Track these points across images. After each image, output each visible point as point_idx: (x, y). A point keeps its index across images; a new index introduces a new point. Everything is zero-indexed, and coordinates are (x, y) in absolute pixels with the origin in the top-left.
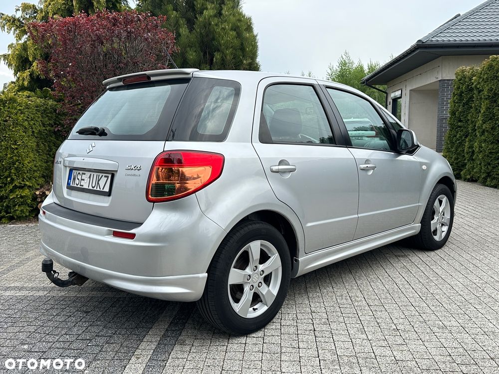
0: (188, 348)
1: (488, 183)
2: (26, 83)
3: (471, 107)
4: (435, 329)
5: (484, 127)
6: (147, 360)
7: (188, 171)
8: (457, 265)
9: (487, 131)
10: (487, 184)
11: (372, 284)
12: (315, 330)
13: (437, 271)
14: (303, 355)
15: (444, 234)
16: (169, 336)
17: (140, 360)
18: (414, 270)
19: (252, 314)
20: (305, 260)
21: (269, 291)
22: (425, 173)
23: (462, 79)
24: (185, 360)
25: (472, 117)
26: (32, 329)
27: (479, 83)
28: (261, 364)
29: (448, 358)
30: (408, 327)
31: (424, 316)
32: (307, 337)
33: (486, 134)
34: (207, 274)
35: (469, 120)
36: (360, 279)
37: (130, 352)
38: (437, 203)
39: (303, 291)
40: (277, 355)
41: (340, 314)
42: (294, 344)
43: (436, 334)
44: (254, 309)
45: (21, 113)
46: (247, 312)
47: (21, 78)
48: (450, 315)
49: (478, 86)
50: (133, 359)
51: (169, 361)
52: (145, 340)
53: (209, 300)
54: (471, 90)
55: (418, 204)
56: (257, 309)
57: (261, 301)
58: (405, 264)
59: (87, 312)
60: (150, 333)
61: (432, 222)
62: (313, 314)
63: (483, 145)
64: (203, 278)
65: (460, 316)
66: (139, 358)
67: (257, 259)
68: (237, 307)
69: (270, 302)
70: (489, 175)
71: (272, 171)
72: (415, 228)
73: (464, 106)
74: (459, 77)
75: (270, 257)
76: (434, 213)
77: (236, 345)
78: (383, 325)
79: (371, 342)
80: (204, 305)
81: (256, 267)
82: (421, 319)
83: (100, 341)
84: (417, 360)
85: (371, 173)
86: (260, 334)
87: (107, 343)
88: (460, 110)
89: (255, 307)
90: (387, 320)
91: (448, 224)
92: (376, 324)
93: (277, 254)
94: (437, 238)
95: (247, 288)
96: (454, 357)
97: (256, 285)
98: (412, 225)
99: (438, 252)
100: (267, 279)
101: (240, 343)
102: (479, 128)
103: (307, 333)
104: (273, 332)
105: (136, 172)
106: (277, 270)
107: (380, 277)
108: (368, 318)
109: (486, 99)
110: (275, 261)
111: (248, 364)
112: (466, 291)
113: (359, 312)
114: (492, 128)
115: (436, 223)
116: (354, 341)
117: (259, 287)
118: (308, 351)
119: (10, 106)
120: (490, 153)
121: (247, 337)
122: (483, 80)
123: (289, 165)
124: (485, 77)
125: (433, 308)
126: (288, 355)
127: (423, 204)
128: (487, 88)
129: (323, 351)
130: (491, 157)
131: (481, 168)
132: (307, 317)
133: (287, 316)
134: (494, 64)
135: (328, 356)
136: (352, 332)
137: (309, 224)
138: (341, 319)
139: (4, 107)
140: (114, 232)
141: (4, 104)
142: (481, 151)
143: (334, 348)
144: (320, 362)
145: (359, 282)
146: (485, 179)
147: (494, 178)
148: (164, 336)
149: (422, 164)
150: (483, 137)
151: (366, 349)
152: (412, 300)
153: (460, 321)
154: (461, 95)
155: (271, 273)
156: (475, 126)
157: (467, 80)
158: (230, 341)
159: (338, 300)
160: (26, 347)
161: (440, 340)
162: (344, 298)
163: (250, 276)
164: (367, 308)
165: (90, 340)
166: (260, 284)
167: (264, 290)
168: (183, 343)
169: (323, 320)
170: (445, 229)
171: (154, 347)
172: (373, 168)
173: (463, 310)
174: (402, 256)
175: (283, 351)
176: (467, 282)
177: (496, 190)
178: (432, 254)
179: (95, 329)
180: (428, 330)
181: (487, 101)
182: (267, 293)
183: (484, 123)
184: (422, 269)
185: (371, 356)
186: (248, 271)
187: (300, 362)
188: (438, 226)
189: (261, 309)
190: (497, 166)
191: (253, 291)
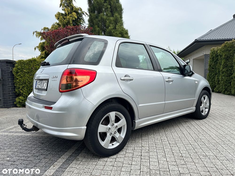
0: (79, 162)
1: (226, 93)
3: (218, 63)
4: (201, 157)
5: (223, 70)
6: (57, 168)
8: (213, 126)
9: (225, 72)
10: (225, 93)
11: (172, 134)
12: (141, 156)
13: (203, 128)
14: (133, 168)
15: (206, 112)
16: (73, 156)
17: (54, 168)
18: (192, 128)
19: (111, 147)
20: (138, 122)
21: (120, 136)
23: (213, 52)
24: (75, 168)
25: (218, 66)
26: (16, 150)
27: (220, 53)
28: (111, 172)
29: (208, 173)
30: (188, 155)
31: (196, 150)
32: (137, 159)
33: (224, 73)
34: (86, 127)
35: (217, 68)
36: (167, 131)
37: (52, 163)
38: (203, 98)
39: (140, 136)
40: (120, 168)
41: (155, 148)
42: (129, 162)
43: (202, 159)
44: (113, 145)
46: (108, 146)
48: (209, 150)
49: (220, 54)
50: (52, 166)
51: (68, 168)
52: (61, 157)
53: (88, 140)
54: (218, 56)
55: (194, 98)
56: (114, 144)
57: (116, 141)
58: (188, 125)
59: (42, 143)
60: (65, 154)
61: (201, 107)
62: (143, 147)
63: (223, 77)
64: (84, 129)
65: (214, 150)
66: (55, 166)
67: (114, 120)
68: (103, 143)
69: (121, 141)
70: (226, 90)
71: (121, 80)
72: (193, 109)
73: (214, 63)
74: (212, 51)
75: (121, 120)
76: (201, 103)
77: (102, 162)
78: (175, 154)
79: (168, 162)
80: (86, 141)
81: (113, 124)
82: (194, 151)
83: (42, 157)
84: (191, 173)
85: (171, 83)
86: (115, 156)
87: (44, 158)
88: (213, 64)
89: (113, 143)
90: (178, 151)
91: (208, 108)
92: (172, 153)
93: (124, 118)
94: (203, 114)
95: (108, 134)
96: (211, 173)
97: (113, 133)
98: (192, 108)
99: (204, 120)
100: (119, 130)
101: (104, 161)
102: (221, 71)
103: (138, 157)
104: (121, 156)
105: (55, 79)
106: (124, 126)
107: (177, 131)
108: (168, 150)
109: (224, 59)
110: (123, 122)
111: (105, 172)
112: (217, 138)
113: (164, 147)
114: (227, 71)
115: (203, 107)
116: (159, 161)
117: (115, 134)
118: (136, 166)
120: (226, 81)
121: (108, 158)
122: (222, 51)
123: (130, 77)
124: (223, 50)
125: (200, 146)
126: (125, 168)
127: (196, 99)
128: (224, 54)
129: (143, 167)
130: (227, 82)
131: (223, 87)
132: (139, 149)
133: (130, 148)
134: (227, 45)
135: (145, 169)
136: (159, 157)
137: (140, 105)
138: (155, 150)
140: (45, 106)
142: (222, 80)
143: (149, 165)
144: (140, 172)
145: (166, 133)
146: (225, 91)
147: (228, 91)
148: (71, 156)
149: (195, 81)
150: (223, 74)
151: (165, 166)
152: (190, 142)
153: (214, 153)
154: (213, 58)
155: (122, 127)
156: (219, 70)
157: (215, 52)
158: (100, 160)
159: (155, 141)
160: (8, 159)
161: (204, 163)
162: (158, 140)
163: (110, 128)
164: (169, 145)
165: (37, 156)
166: (115, 132)
167: (117, 135)
168: (78, 160)
169: (147, 151)
170: (207, 110)
171: (64, 161)
172: (172, 81)
173: (216, 147)
174: (188, 122)
175: (123, 166)
176: (217, 134)
177: (229, 96)
178: (201, 121)
179: (42, 151)
180: (198, 157)
182: (118, 137)
183: (223, 69)
184: (196, 127)
185: (167, 170)
186: (109, 126)
187: (130, 172)
188: (204, 109)
189: (116, 144)
190: (229, 86)
191: (111, 136)
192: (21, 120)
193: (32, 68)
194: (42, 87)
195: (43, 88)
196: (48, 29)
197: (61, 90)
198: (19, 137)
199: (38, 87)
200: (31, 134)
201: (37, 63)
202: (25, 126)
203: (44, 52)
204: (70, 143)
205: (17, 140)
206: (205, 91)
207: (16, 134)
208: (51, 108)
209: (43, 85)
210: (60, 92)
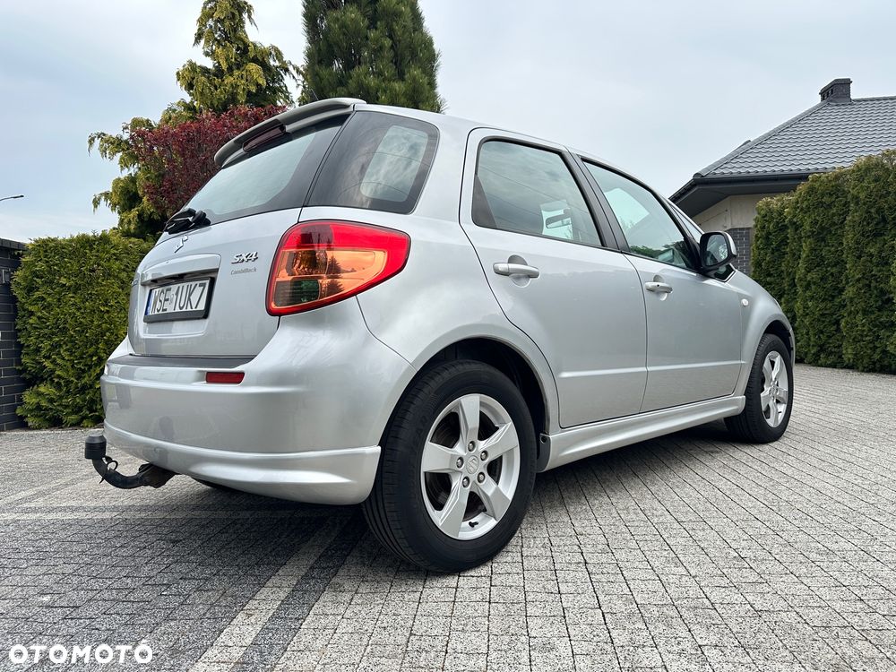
0: (347, 597)
1: (822, 361)
2: (132, 227)
3: (785, 253)
4: (813, 556)
5: (809, 279)
6: (265, 619)
7: (342, 256)
8: (815, 462)
9: (814, 283)
10: (820, 362)
11: (676, 490)
12: (586, 563)
13: (784, 470)
14: (569, 605)
15: (781, 417)
16: (314, 578)
17: (253, 619)
18: (743, 470)
19: (467, 533)
20: (559, 440)
21: (497, 491)
22: (746, 313)
23: (766, 217)
24: (340, 617)
25: (787, 266)
26: (68, 569)
27: (794, 216)
28: (487, 623)
29: (859, 605)
30: (761, 554)
31: (785, 535)
32: (572, 574)
33: (813, 287)
34: (379, 448)
35: (782, 272)
36: (653, 484)
37: (238, 604)
38: (767, 364)
39: (556, 503)
40: (518, 606)
41: (629, 537)
42: (549, 587)
43: (818, 563)
44: (472, 525)
45: (116, 259)
46: (459, 529)
47: (126, 220)
48: (832, 533)
49: (795, 220)
50: (241, 616)
51: (309, 619)
52: (269, 584)
53: (385, 501)
54: (786, 227)
55: (739, 362)
56: (476, 523)
57: (485, 510)
58: (725, 462)
59: (175, 542)
60: (280, 571)
61: (762, 395)
62: (581, 538)
63: (810, 304)
64: (373, 454)
65: (852, 534)
66: (251, 615)
67: (475, 429)
68: (439, 518)
69: (501, 511)
70: (822, 349)
71: (499, 273)
72: (734, 404)
73: (773, 253)
74: (763, 212)
75: (498, 428)
76: (763, 381)
77: (439, 591)
78: (711, 551)
79: (697, 579)
80: (375, 509)
81: (472, 443)
82: (780, 539)
83: (187, 586)
84: (798, 610)
85: (665, 297)
86: (484, 570)
87: (199, 589)
88: (768, 259)
89: (473, 521)
90: (718, 543)
91: (786, 400)
92: (699, 550)
93: (510, 424)
94: (771, 422)
95: (456, 483)
96: (870, 603)
97: (473, 478)
98: (732, 398)
99: (775, 444)
100: (494, 469)
101: (447, 587)
102: (800, 280)
103: (573, 567)
104: (508, 568)
105: (250, 265)
106: (511, 452)
107: (688, 481)
108: (681, 541)
109: (809, 237)
110: (506, 437)
111: (463, 622)
112: (847, 496)
113: (663, 532)
114: (822, 279)
115: (767, 398)
116: (664, 578)
117: (480, 481)
118: (579, 598)
119: (100, 248)
120: (822, 315)
121: (459, 576)
122: (802, 209)
123: (526, 264)
124: (806, 203)
125: (796, 522)
126: (540, 606)
127: (746, 362)
128: (809, 221)
129: (608, 597)
130: (823, 322)
131: (810, 339)
132: (568, 543)
133: (533, 541)
134: (817, 185)
135: (619, 606)
136: (656, 564)
137: (565, 375)
138: (633, 544)
139: (91, 250)
140: (208, 373)
141: (91, 246)
142: (807, 314)
143: (627, 591)
144: (603, 616)
145: (653, 489)
146: (817, 355)
147: (831, 353)
148: (306, 577)
149: (741, 296)
150: (808, 293)
151: (691, 592)
152: (755, 512)
153: (856, 542)
154: (767, 238)
155: (501, 458)
156: (794, 279)
157: (775, 215)
158: (428, 583)
159: (622, 516)
160: (46, 599)
161: (831, 573)
162: (631, 512)
163: (461, 459)
164: (676, 525)
165: (168, 586)
166: (481, 476)
167: (488, 488)
168: (338, 589)
169: (600, 547)
170: (782, 408)
171: (283, 595)
172: (668, 290)
173: (854, 523)
174: (717, 452)
175: (529, 599)
176: (842, 484)
177: (836, 370)
178: (766, 447)
179: (182, 568)
180: (801, 558)
181: (811, 240)
182: (492, 495)
183: (809, 272)
184: (756, 467)
185: (703, 604)
186: (459, 449)
187: (565, 617)
188: (772, 403)
189: (485, 525)
190: (834, 335)
191: (468, 489)
192: (97, 441)
193: (93, 271)
194: (181, 308)
195: (189, 309)
196: (151, 125)
197: (273, 305)
198: (66, 525)
199: (161, 312)
200: (116, 514)
201: (113, 251)
202: (112, 466)
203: (135, 212)
204: (288, 536)
205: (62, 535)
206: (772, 337)
207: (51, 516)
208: (237, 378)
209: (189, 299)
210: (272, 313)
